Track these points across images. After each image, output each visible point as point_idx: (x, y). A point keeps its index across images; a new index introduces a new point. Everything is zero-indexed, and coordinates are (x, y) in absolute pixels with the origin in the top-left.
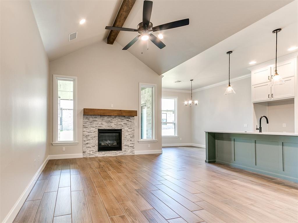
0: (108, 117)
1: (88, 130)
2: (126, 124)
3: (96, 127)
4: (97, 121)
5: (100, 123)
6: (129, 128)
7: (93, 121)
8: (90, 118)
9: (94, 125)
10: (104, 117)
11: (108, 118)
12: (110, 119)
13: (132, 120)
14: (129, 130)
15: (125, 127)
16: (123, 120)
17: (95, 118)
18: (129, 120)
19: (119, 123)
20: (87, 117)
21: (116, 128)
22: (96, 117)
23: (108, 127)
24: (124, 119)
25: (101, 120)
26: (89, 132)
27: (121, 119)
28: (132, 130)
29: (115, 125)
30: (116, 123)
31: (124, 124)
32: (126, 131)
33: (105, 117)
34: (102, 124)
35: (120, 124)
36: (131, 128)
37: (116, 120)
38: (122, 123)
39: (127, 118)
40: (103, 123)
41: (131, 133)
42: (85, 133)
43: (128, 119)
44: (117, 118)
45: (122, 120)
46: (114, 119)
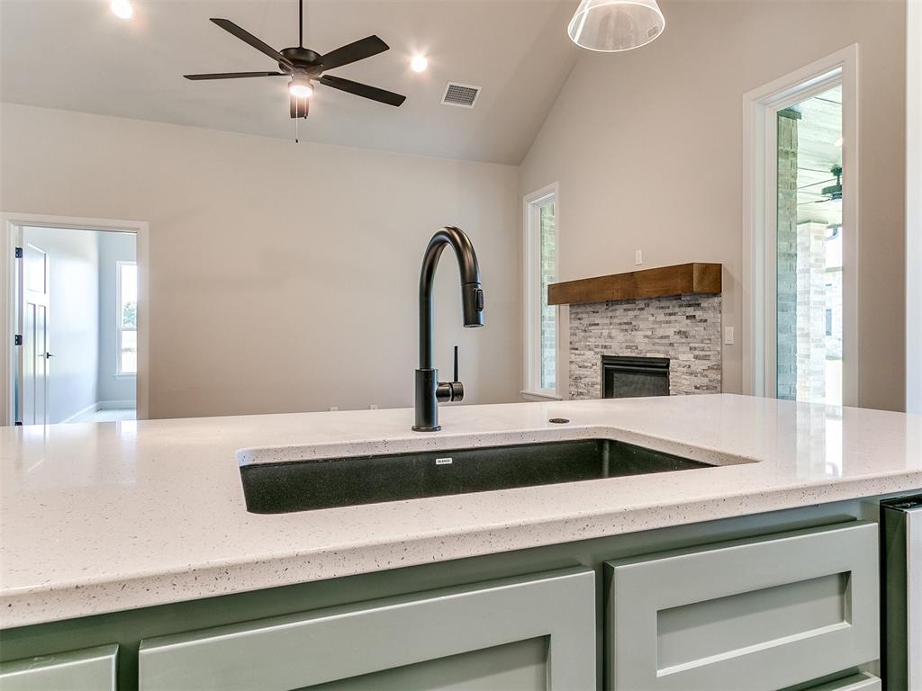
0: (625, 306)
1: (579, 359)
2: (685, 332)
3: (597, 346)
4: (598, 324)
5: (605, 332)
6: (696, 357)
7: (590, 325)
8: (583, 316)
9: (592, 342)
10: (614, 307)
11: (625, 310)
12: (631, 314)
13: (709, 315)
14: (699, 366)
15: (681, 349)
16: (672, 318)
17: (594, 312)
18: (699, 314)
19: (660, 332)
20: (577, 313)
21: (649, 355)
22: (597, 308)
23: (627, 347)
24: (677, 310)
25: (607, 321)
26: (581, 364)
27: (667, 311)
28: (708, 363)
29: (646, 340)
30: (649, 333)
31: (678, 337)
32: (685, 369)
33: (617, 307)
34: (610, 337)
35: (662, 337)
36: (706, 358)
37: (651, 319)
38: (670, 331)
39: (690, 306)
40: (614, 333)
41: (705, 381)
42: (574, 367)
43: (690, 311)
44: (651, 310)
45: (668, 318)
46: (645, 314)
